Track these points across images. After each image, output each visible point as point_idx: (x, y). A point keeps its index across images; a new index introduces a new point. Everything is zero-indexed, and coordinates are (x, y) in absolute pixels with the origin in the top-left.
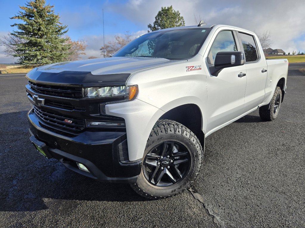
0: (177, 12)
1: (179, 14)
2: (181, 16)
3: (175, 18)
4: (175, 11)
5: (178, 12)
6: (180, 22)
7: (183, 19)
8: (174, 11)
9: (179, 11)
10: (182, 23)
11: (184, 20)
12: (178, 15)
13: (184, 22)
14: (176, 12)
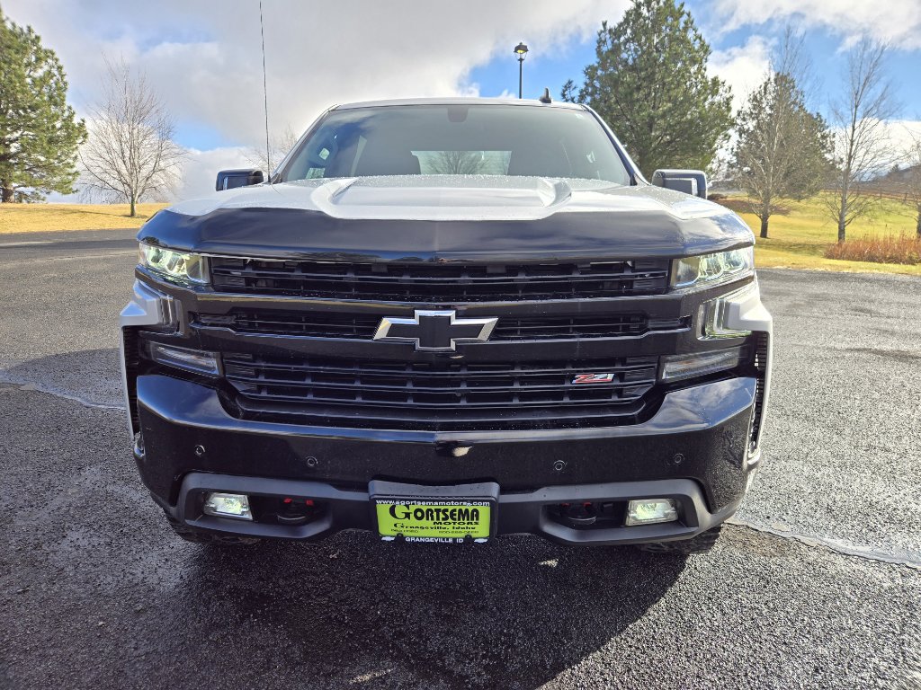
0: (25, 30)
1: (38, 38)
2: (44, 44)
3: (22, 50)
4: (18, 25)
5: (29, 29)
6: (46, 68)
7: (57, 60)
8: (13, 24)
9: (33, 28)
10: (54, 71)
11: (60, 63)
12: (33, 41)
13: (60, 68)
14: (21, 29)
